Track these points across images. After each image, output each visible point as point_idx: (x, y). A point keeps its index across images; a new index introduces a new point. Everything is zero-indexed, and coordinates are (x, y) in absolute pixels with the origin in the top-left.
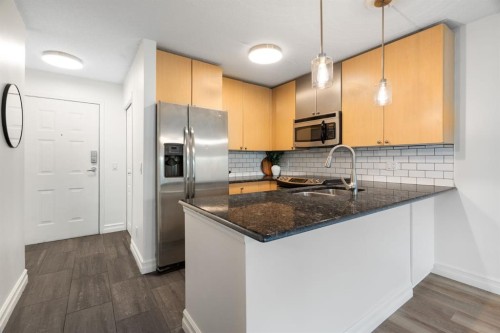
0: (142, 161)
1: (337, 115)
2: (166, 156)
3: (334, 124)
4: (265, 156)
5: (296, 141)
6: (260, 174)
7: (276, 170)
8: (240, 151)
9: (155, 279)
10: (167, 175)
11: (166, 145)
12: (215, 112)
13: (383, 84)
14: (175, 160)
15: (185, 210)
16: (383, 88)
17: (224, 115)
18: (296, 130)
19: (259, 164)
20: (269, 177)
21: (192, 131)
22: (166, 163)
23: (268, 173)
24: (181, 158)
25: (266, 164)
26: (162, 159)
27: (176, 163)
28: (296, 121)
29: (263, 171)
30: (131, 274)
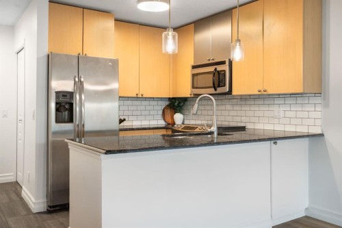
0: (34, 108)
1: (227, 63)
2: (57, 103)
3: (224, 71)
4: (167, 103)
5: (193, 87)
6: (162, 123)
7: (178, 118)
8: (137, 98)
9: (45, 216)
10: (57, 121)
11: (57, 93)
12: (106, 60)
13: (238, 44)
14: (65, 107)
15: (69, 147)
16: (238, 47)
17: (115, 63)
18: (194, 76)
19: (161, 112)
20: (170, 126)
21: (82, 80)
22: (57, 110)
23: (170, 122)
24: (71, 105)
25: (168, 112)
26: (53, 106)
27: (67, 109)
28: (194, 67)
29: (164, 120)
30: (24, 212)
